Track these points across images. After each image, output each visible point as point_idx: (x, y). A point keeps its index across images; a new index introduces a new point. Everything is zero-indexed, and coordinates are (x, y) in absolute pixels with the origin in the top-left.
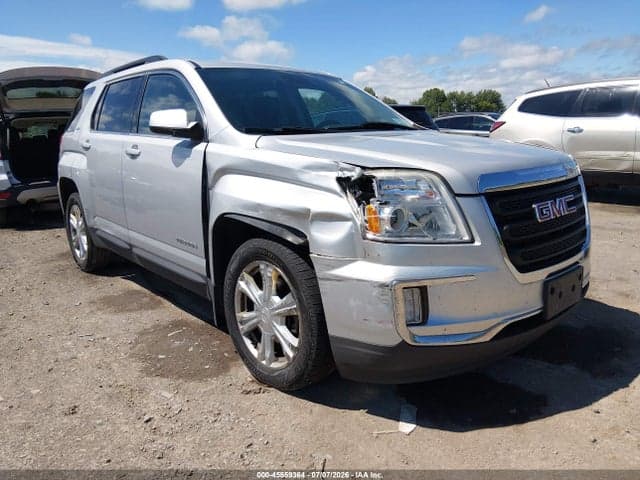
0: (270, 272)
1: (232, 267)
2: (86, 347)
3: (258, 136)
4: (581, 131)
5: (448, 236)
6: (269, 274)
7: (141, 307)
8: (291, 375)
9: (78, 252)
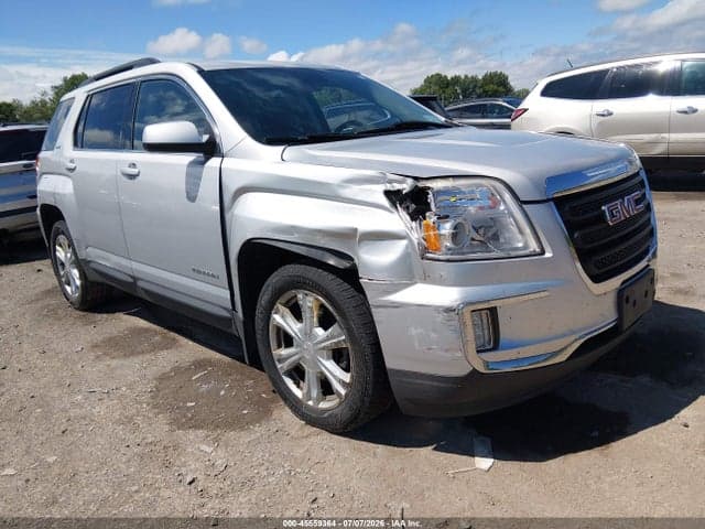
0: (309, 302)
1: (264, 298)
2: (100, 400)
3: (283, 147)
4: (611, 114)
5: (517, 249)
6: (309, 304)
7: (155, 348)
8: (346, 414)
9: (68, 288)
